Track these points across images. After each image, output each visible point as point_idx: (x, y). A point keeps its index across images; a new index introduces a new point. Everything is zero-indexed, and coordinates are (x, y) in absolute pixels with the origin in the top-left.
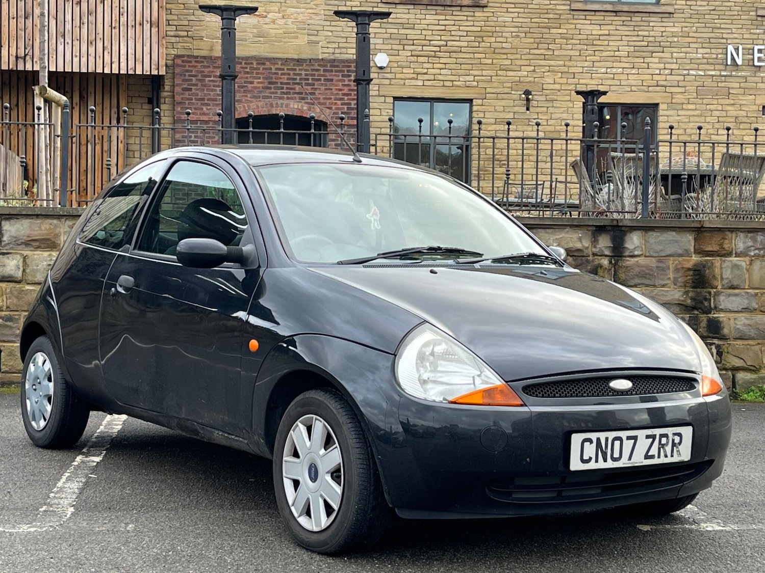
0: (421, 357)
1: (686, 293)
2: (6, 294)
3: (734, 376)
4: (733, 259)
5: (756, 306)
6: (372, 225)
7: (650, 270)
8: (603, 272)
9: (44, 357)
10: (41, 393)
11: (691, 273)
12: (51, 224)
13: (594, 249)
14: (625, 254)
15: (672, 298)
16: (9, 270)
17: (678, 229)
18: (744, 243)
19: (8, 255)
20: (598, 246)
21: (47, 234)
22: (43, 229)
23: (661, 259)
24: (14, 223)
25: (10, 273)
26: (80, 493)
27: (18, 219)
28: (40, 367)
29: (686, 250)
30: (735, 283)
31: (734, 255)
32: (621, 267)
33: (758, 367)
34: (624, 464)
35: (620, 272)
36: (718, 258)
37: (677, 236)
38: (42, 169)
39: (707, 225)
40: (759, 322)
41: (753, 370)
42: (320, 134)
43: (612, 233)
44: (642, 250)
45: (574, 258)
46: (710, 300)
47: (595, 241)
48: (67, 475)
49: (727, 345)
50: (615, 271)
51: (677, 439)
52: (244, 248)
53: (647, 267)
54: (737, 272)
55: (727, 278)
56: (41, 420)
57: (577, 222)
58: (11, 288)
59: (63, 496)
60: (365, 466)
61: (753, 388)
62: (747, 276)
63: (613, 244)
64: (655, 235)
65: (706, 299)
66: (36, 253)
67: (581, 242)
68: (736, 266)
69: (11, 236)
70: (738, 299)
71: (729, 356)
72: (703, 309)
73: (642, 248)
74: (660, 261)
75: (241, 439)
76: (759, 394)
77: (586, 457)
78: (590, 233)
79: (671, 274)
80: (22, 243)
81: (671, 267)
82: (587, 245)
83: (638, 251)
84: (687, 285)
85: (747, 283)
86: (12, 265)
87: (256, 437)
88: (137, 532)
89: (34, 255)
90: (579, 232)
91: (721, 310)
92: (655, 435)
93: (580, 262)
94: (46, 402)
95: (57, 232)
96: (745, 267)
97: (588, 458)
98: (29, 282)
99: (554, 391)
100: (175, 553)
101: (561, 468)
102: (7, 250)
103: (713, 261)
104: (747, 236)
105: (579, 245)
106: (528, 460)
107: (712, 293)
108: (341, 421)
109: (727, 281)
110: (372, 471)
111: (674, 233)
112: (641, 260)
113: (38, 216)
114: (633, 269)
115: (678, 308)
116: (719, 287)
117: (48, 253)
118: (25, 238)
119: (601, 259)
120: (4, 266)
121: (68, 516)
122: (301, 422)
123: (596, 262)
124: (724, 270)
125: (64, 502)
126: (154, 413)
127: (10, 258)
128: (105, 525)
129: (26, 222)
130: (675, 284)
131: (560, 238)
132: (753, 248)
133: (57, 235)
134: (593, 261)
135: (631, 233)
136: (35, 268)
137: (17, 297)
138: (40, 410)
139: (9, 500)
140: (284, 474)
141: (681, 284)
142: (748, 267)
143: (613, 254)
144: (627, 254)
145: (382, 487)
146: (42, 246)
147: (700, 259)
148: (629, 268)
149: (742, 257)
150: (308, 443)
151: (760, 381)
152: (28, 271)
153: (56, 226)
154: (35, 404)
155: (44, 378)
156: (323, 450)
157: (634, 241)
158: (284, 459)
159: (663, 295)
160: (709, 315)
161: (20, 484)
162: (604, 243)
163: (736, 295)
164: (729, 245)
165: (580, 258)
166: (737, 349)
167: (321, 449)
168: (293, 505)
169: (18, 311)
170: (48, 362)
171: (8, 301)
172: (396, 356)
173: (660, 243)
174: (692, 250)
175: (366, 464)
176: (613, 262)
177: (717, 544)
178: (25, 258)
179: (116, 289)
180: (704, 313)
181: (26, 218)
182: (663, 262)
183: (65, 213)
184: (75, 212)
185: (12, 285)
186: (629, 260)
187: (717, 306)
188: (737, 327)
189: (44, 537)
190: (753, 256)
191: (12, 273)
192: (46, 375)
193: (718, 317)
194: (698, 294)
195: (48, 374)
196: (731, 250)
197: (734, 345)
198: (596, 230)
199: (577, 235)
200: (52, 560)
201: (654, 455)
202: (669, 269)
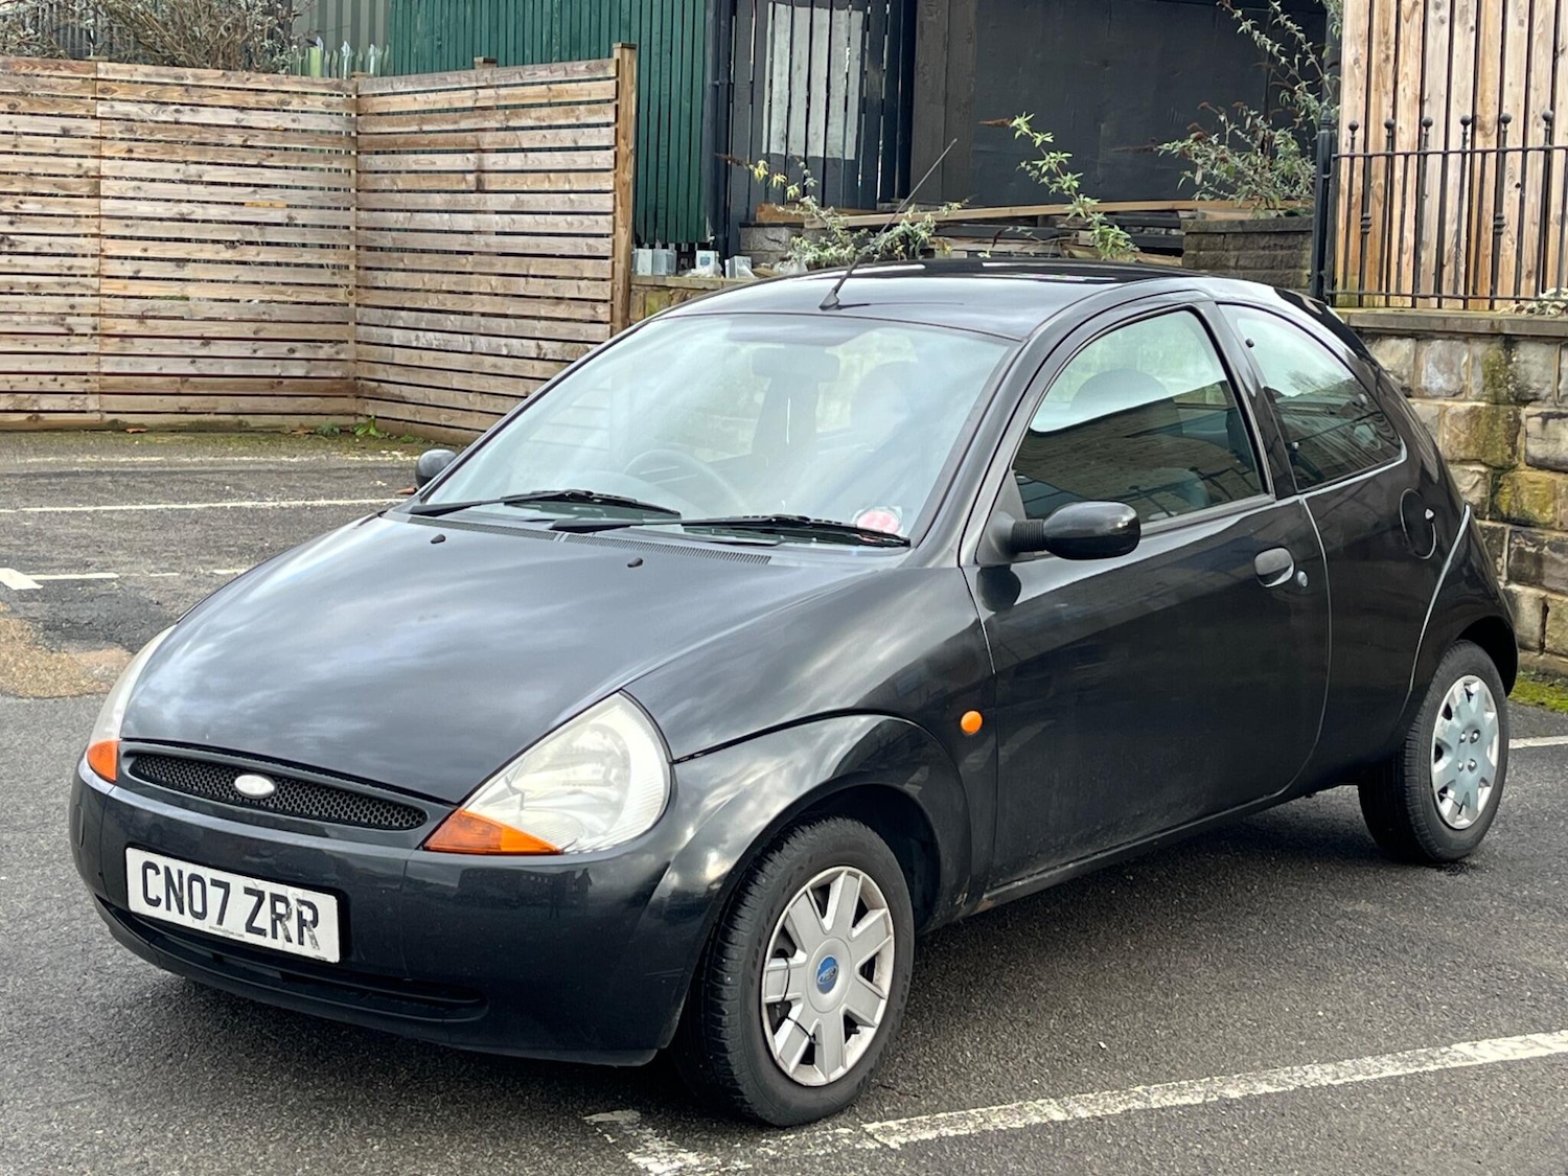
34: (211, 927)
51: (308, 913)
77: (151, 895)
92: (263, 893)
97: (155, 897)
120: (1559, 441)
201: (264, 930)
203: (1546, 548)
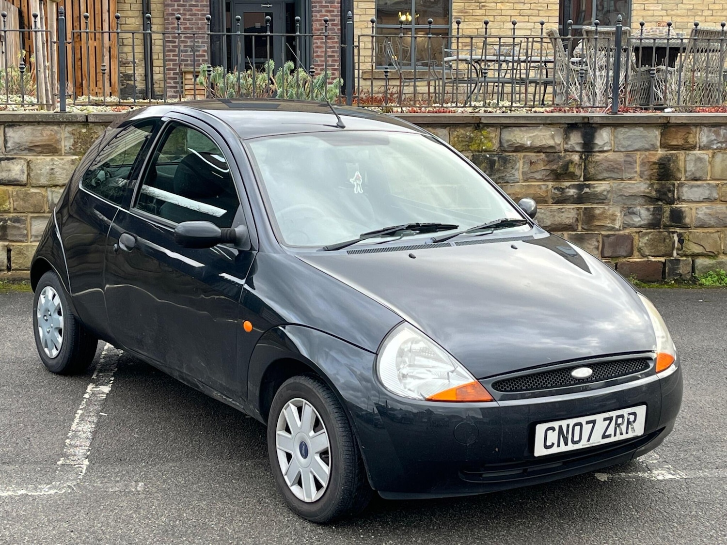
0: (401, 353)
1: (652, 185)
2: (13, 197)
3: (693, 261)
4: (697, 152)
5: (717, 196)
6: (355, 189)
7: (618, 164)
8: (574, 167)
9: (53, 292)
10: (52, 325)
11: (657, 166)
12: (52, 131)
13: (565, 146)
14: (595, 150)
15: (638, 190)
16: (13, 174)
17: (645, 125)
18: (708, 137)
19: (13, 161)
20: (569, 143)
21: (49, 140)
22: (45, 135)
23: (629, 153)
24: (17, 130)
25: (15, 177)
26: (93, 439)
27: (20, 125)
28: (49, 300)
29: (652, 145)
30: (698, 175)
31: (698, 149)
32: (591, 162)
33: (716, 253)
34: (583, 445)
35: (590, 166)
36: (683, 152)
37: (645, 131)
38: (40, 68)
39: (673, 121)
40: (720, 212)
41: (712, 256)
42: (305, 36)
43: (583, 130)
44: (611, 146)
45: (547, 154)
46: (674, 191)
47: (566, 138)
48: (80, 412)
49: (688, 233)
50: (585, 166)
51: (632, 418)
52: (236, 229)
53: (615, 161)
54: (700, 165)
55: (691, 171)
56: (53, 349)
57: (550, 121)
58: (17, 192)
59: (78, 443)
60: (350, 453)
61: (711, 272)
62: (709, 168)
63: (584, 140)
64: (623, 130)
65: (670, 191)
66: (39, 157)
67: (554, 139)
68: (699, 159)
69: (14, 143)
70: (700, 190)
71: (690, 243)
72: (667, 200)
73: (611, 143)
74: (627, 156)
75: (238, 404)
76: (716, 279)
77: (549, 444)
78: (562, 130)
79: (638, 168)
80: (25, 149)
81: (638, 161)
82: (559, 142)
83: (607, 146)
84: (653, 177)
85: (709, 175)
86: (16, 170)
87: (251, 407)
88: (147, 493)
89: (37, 159)
90: (552, 129)
91: (684, 201)
92: (612, 417)
93: (552, 158)
94: (57, 334)
95: (58, 138)
96: (707, 160)
97: (550, 444)
98: (33, 185)
99: (521, 384)
100: (181, 522)
101: (526, 454)
102: (11, 155)
103: (678, 155)
104: (710, 130)
105: (551, 143)
106: (497, 449)
107: (676, 185)
108: (328, 410)
109: (690, 174)
110: (356, 456)
111: (641, 129)
112: (610, 155)
113: (39, 123)
114: (601, 164)
115: (644, 200)
116: (683, 179)
117: (51, 157)
118: (28, 144)
119: (572, 155)
120: (10, 170)
121: (84, 471)
122: (292, 403)
123: (568, 158)
124: (687, 162)
125: (79, 452)
126: (158, 363)
127: (15, 163)
128: (117, 485)
129: (28, 129)
130: (641, 177)
131: (534, 136)
132: (715, 142)
133: (58, 140)
134: (564, 157)
135: (601, 129)
136: (39, 172)
137: (23, 200)
138: (52, 340)
139: (29, 449)
140: (277, 446)
141: (647, 177)
142: (711, 159)
143: (583, 150)
144: (597, 149)
145: (366, 473)
146: (45, 151)
147: (665, 153)
148: (599, 163)
149: (706, 150)
150: (299, 423)
151: (718, 266)
152: (32, 175)
153: (56, 133)
154: (47, 334)
155: (54, 312)
156: (312, 431)
157: (603, 138)
158: (278, 432)
159: (629, 187)
160: (672, 206)
161: (38, 426)
162: (576, 139)
163: (699, 186)
164: (693, 139)
165: (552, 154)
166: (698, 237)
167: (310, 431)
168: (286, 475)
169: (24, 212)
170: (57, 297)
171: (15, 203)
172: (377, 355)
173: (629, 138)
174: (659, 144)
175: (352, 451)
176: (584, 157)
177: (667, 499)
178: (28, 163)
179: (118, 245)
180: (667, 204)
181: (28, 125)
182: (629, 156)
183: (65, 120)
184: (73, 118)
185: (18, 188)
186: (598, 156)
187: (680, 196)
188: (699, 216)
189: (63, 503)
190: (716, 149)
191: (17, 177)
192: (55, 309)
193: (680, 208)
194: (663, 186)
195: (58, 308)
196: (694, 144)
197: (695, 233)
198: (568, 127)
199: (550, 133)
200: (72, 534)
201: (611, 435)
202: (636, 162)
203: (9, 222)
